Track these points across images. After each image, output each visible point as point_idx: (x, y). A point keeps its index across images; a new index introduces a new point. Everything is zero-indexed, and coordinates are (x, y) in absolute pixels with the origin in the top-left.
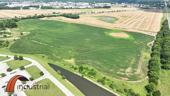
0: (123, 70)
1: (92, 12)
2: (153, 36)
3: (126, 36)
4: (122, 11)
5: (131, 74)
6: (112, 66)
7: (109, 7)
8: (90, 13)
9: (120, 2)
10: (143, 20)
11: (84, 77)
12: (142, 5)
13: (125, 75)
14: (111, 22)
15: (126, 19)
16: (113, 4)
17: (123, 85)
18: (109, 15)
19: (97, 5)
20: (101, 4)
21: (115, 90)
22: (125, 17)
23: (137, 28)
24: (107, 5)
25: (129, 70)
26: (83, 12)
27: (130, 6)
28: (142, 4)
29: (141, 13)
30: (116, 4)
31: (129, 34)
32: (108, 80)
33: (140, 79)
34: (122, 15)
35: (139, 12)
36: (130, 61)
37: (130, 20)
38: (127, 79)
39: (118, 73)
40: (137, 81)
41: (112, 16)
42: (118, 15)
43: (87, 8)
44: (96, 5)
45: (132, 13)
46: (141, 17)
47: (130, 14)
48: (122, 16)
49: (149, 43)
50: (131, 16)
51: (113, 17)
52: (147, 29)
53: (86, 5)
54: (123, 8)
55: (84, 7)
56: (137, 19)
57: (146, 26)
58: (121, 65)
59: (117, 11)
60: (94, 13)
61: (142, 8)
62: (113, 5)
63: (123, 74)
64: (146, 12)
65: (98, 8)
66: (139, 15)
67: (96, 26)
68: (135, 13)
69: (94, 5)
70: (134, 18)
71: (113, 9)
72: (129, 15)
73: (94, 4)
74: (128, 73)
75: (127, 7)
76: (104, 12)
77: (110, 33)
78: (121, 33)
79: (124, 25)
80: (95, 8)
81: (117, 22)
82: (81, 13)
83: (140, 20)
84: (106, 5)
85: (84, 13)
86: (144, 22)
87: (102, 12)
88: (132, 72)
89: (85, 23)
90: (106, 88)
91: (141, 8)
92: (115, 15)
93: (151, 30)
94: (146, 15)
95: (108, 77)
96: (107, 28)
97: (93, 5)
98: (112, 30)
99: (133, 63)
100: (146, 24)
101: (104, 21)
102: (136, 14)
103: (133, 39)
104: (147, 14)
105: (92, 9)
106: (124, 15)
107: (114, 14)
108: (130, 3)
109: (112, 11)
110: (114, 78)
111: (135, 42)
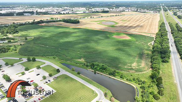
1: (91, 17)
2: (152, 37)
4: (121, 15)
5: (137, 67)
11: (96, 72)
12: (139, 9)
21: (125, 79)
22: (124, 21)
24: (105, 10)
25: (135, 64)
36: (134, 58)
38: (134, 71)
39: (125, 67)
43: (85, 13)
44: (93, 10)
49: (150, 43)
52: (146, 31)
59: (116, 15)
62: (111, 9)
63: (130, 67)
65: (96, 13)
70: (133, 22)
72: (128, 19)
78: (123, 35)
80: (93, 13)
82: (80, 18)
85: (83, 18)
87: (102, 17)
90: (117, 78)
92: (114, 19)
99: (137, 59)
101: (105, 25)
103: (135, 40)
109: (111, 16)
111: (137, 43)
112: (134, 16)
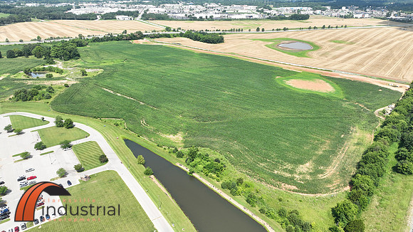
0: (289, 166)
1: (258, 29)
2: (397, 92)
3: (326, 88)
4: (337, 27)
5: (308, 177)
6: (266, 156)
7: (306, 17)
8: (254, 30)
9: (336, 6)
10: (385, 51)
11: (194, 174)
12: (395, 12)
13: (292, 179)
14: (300, 53)
15: (339, 48)
16: (317, 9)
17: (280, 200)
18: (299, 38)
19: (276, 12)
20: (289, 8)
21: (257, 208)
22: (340, 42)
23: (362, 69)
24: (302, 13)
25: (306, 167)
26: (238, 27)
27: (360, 16)
28: (396, 10)
29: (385, 34)
30: (324, 10)
31: (335, 85)
32: (247, 186)
33: (328, 190)
34: (332, 38)
35: (381, 31)
36: (315, 149)
37: (350, 51)
38: (295, 188)
39: (276, 172)
40: (318, 195)
41: (306, 39)
42: (323, 37)
43: (250, 18)
44: (274, 12)
45: (362, 32)
46: (382, 44)
47: (356, 35)
48: (331, 41)
49: (382, 109)
50: (357, 41)
51: (308, 43)
52: (387, 74)
53: (249, 12)
54: (341, 19)
55: (244, 16)
56: (369, 48)
57: (389, 67)
58: (290, 155)
59: (324, 27)
60: (263, 30)
61: (395, 20)
62: (318, 12)
63: (288, 175)
64: (400, 31)
65: (276, 19)
66: (379, 37)
67: (258, 62)
68: (369, 34)
69: (269, 12)
70: (363, 45)
71: (313, 22)
72: (352, 37)
73: (270, 9)
74: (300, 174)
75: (352, 17)
76: (288, 29)
77: (288, 79)
78: (317, 80)
79: (329, 63)
80: (269, 18)
81: (315, 54)
82: (231, 30)
83: (377, 50)
84: (299, 11)
85: (239, 30)
86: (387, 57)
87: (285, 29)
88: (311, 174)
89: (234, 54)
90: (239, 203)
91: (391, 19)
92: (314, 37)
93: (400, 77)
94: (398, 39)
95: (247, 180)
96: (285, 67)
97: (266, 11)
98: (295, 73)
99: (321, 153)
100: (389, 62)
101: (284, 50)
102: (370, 36)
103: (342, 96)
104: (402, 36)
105: (261, 22)
106: (339, 38)
107: (312, 35)
108: (363, 7)
109: (310, 28)
110: (263, 184)
111: (345, 105)
112: (371, 30)
